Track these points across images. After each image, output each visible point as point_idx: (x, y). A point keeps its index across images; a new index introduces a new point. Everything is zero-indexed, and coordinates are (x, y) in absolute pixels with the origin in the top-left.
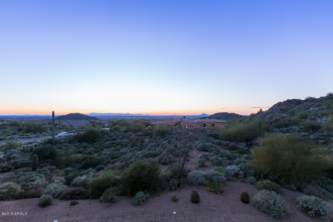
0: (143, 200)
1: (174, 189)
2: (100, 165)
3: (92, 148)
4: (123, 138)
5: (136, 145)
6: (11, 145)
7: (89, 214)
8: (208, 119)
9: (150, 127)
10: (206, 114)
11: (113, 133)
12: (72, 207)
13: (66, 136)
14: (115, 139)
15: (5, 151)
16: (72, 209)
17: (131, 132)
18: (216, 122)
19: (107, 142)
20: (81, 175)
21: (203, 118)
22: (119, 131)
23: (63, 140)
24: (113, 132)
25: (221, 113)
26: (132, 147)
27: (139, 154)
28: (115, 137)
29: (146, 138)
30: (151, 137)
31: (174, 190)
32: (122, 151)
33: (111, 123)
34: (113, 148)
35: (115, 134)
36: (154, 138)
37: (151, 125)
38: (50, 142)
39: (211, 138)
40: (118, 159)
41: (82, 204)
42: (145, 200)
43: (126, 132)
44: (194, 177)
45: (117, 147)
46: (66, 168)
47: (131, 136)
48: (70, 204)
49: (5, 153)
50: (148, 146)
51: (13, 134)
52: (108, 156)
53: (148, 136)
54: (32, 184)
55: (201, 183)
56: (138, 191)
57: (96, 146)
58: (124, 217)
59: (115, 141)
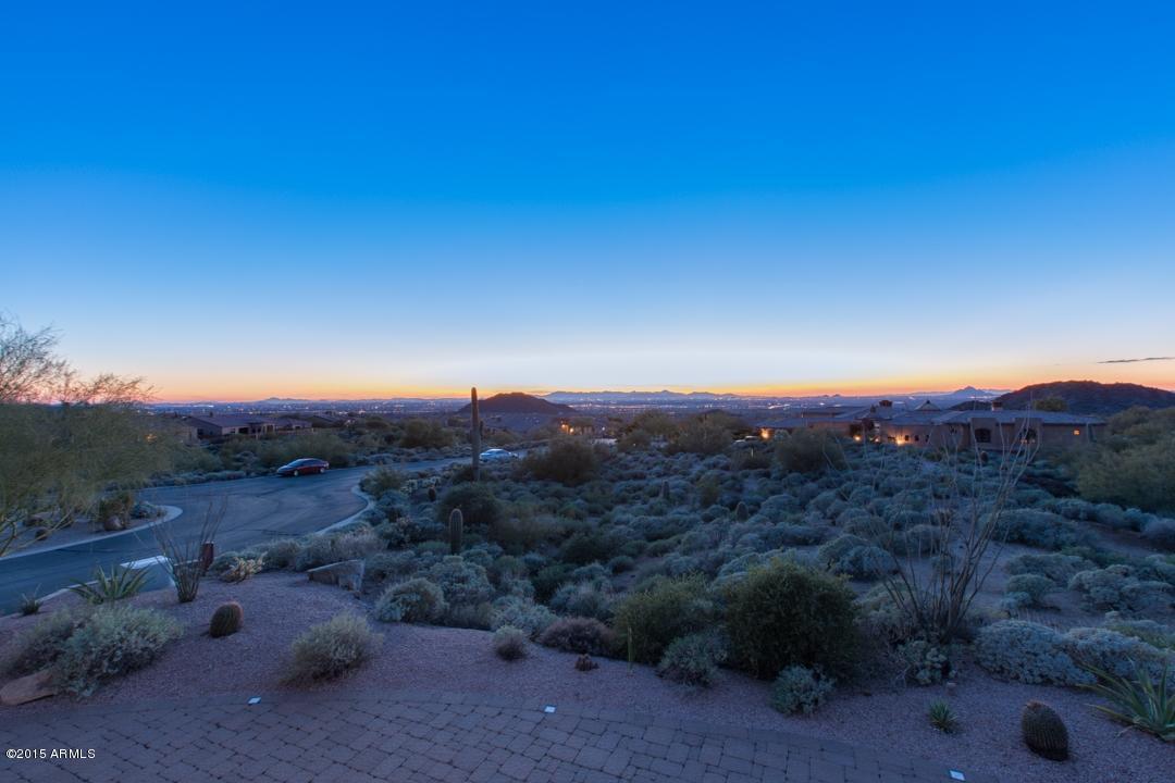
0: (816, 701)
1: (929, 681)
2: (618, 555)
3: (579, 501)
4: (665, 474)
5: (719, 499)
6: (388, 479)
7: (638, 707)
8: (1001, 409)
9: (753, 439)
10: (980, 390)
11: (630, 457)
12: (583, 674)
13: (501, 461)
14: (642, 477)
15: (378, 493)
16: (585, 681)
17: (691, 456)
18: (1045, 425)
19: (618, 484)
20: (577, 580)
21: (964, 404)
22: (646, 450)
23: (495, 470)
24: (629, 453)
25: (1060, 383)
26: (706, 503)
27: (740, 533)
28: (639, 469)
29: (746, 476)
30: (767, 475)
31: (927, 685)
32: (672, 514)
33: (615, 423)
34: (639, 505)
35: (636, 460)
36: (776, 479)
37: (754, 431)
38: (468, 475)
39: (1034, 492)
40: (672, 540)
41: (609, 669)
42: (822, 701)
43: (671, 452)
44: (1013, 644)
45: (652, 500)
46: (526, 552)
47: (691, 466)
48: (574, 665)
49: (378, 499)
50: (763, 503)
51: (381, 450)
52: (635, 528)
53: (753, 472)
54: (463, 590)
55: (1054, 679)
56: (786, 662)
57: (589, 495)
58: (756, 744)
59: (642, 483)
